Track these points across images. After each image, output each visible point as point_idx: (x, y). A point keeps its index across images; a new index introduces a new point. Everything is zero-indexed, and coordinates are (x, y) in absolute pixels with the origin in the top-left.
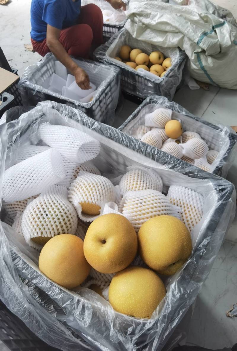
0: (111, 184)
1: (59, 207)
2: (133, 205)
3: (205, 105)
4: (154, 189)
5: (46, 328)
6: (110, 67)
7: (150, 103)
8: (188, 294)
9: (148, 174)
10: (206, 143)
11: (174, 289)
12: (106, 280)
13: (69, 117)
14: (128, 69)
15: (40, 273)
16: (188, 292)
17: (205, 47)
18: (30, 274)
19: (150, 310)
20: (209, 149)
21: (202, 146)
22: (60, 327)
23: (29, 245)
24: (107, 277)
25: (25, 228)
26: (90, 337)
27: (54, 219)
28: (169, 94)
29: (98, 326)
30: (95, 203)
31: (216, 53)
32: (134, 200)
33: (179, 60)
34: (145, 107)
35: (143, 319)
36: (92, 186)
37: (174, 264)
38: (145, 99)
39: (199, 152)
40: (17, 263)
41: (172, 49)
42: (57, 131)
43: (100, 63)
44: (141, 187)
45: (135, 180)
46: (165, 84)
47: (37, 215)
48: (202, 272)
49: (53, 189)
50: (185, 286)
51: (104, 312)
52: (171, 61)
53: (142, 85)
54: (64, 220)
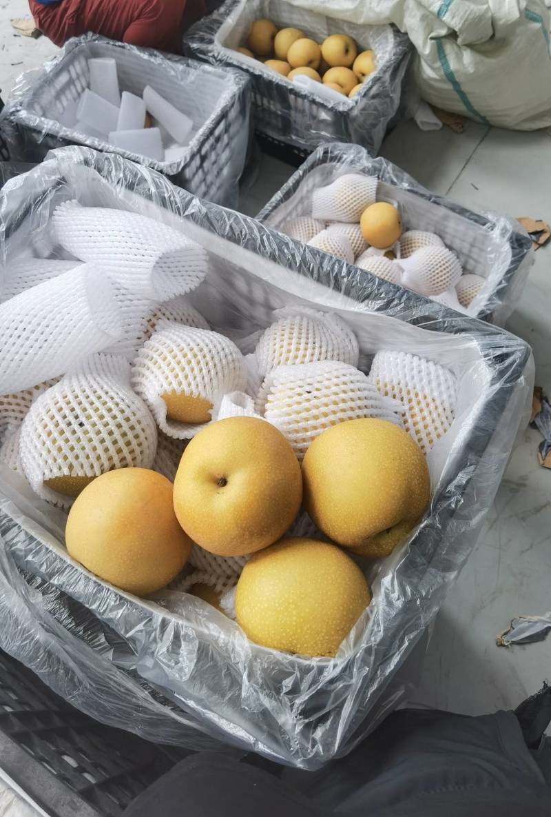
0: (237, 349)
1: (110, 404)
2: (290, 397)
3: (454, 168)
4: (338, 360)
5: (90, 684)
6: (226, 71)
7: (323, 160)
8: (422, 599)
9: (324, 325)
10: (456, 257)
11: (390, 588)
12: (229, 572)
13: (126, 186)
14: (268, 75)
15: (69, 561)
16: (424, 594)
17: (456, 23)
18: (45, 564)
19: (335, 637)
20: (463, 271)
21: (447, 265)
22: (123, 682)
23: (42, 497)
24: (230, 566)
25: (29, 456)
26: (194, 701)
27: (98, 433)
28: (369, 141)
29: (213, 678)
30: (200, 394)
31: (481, 38)
32: (292, 385)
33: (394, 55)
34: (312, 171)
35: (318, 659)
36: (190, 356)
37: (388, 530)
38: (312, 152)
39: (441, 279)
40: (13, 539)
41: (376, 27)
42: (97, 223)
43: (202, 63)
44: (307, 357)
45: (294, 341)
46: (361, 114)
47: (57, 425)
48: (454, 549)
49: (95, 364)
50: (415, 580)
51: (226, 645)
52: (374, 58)
53: (304, 116)
54: (124, 435)
